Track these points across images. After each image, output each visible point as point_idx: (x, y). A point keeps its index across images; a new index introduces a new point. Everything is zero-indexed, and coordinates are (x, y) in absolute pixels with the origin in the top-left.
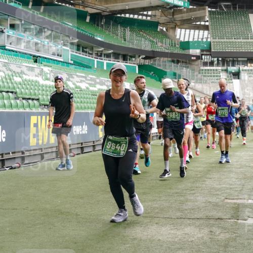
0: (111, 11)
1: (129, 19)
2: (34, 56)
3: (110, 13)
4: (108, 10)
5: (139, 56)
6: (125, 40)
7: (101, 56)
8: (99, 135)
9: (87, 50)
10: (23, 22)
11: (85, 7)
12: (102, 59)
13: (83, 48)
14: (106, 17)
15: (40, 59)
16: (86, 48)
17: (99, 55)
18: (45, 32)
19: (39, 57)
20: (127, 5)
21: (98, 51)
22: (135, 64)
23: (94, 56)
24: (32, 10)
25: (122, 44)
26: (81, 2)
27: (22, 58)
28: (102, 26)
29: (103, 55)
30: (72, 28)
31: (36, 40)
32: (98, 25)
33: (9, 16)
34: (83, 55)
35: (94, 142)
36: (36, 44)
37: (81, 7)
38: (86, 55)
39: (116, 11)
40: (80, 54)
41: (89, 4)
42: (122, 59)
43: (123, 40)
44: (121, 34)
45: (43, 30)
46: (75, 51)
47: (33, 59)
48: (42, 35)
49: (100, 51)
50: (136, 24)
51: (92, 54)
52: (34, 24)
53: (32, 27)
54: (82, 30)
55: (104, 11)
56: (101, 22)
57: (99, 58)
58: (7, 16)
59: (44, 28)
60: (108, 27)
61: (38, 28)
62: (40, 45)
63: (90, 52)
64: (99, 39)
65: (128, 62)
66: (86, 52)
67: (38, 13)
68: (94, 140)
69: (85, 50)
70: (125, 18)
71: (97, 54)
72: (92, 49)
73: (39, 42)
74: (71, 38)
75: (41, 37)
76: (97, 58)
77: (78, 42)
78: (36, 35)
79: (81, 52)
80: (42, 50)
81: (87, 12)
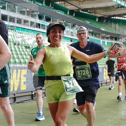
0: (108, 16)
1: (118, 19)
2: (71, 39)
3: (108, 17)
4: (107, 15)
5: (123, 38)
6: (116, 30)
7: (104, 38)
8: (104, 78)
9: (97, 35)
10: (65, 21)
11: (95, 13)
12: (104, 40)
13: (95, 34)
14: (106, 18)
15: (74, 40)
16: (96, 34)
17: (103, 38)
18: (76, 26)
19: (73, 39)
20: (116, 12)
21: (102, 36)
22: (121, 42)
23: (100, 38)
24: (69, 15)
25: (114, 32)
26: (93, 11)
27: (64, 40)
28: (104, 23)
29: (105, 38)
30: (89, 24)
31: (71, 30)
32: (102, 23)
33: (58, 18)
34: (95, 38)
35: (101, 82)
36: (72, 32)
37: (93, 14)
38: (96, 38)
39: (111, 16)
40: (93, 37)
41: (97, 12)
42: (115, 40)
43: (115, 30)
44: (114, 27)
45: (75, 25)
46: (91, 36)
47: (70, 40)
48: (74, 28)
49: (103, 36)
50: (121, 22)
51: (99, 37)
52: (70, 23)
53: (69, 24)
54: (94, 25)
55: (105, 16)
56: (104, 21)
57: (103, 39)
58: (57, 19)
59: (75, 24)
60: (107, 24)
61: (72, 24)
62: (73, 33)
63: (99, 36)
64: (103, 30)
65: (118, 41)
66: (96, 36)
67: (72, 17)
68: (102, 81)
69: (96, 35)
70: (116, 19)
71: (102, 37)
72: (99, 35)
73: (73, 31)
74: (89, 29)
75: (74, 29)
76: (102, 39)
77: (92, 31)
78: (71, 28)
79: (94, 36)
80: (75, 35)
81: (96, 16)
